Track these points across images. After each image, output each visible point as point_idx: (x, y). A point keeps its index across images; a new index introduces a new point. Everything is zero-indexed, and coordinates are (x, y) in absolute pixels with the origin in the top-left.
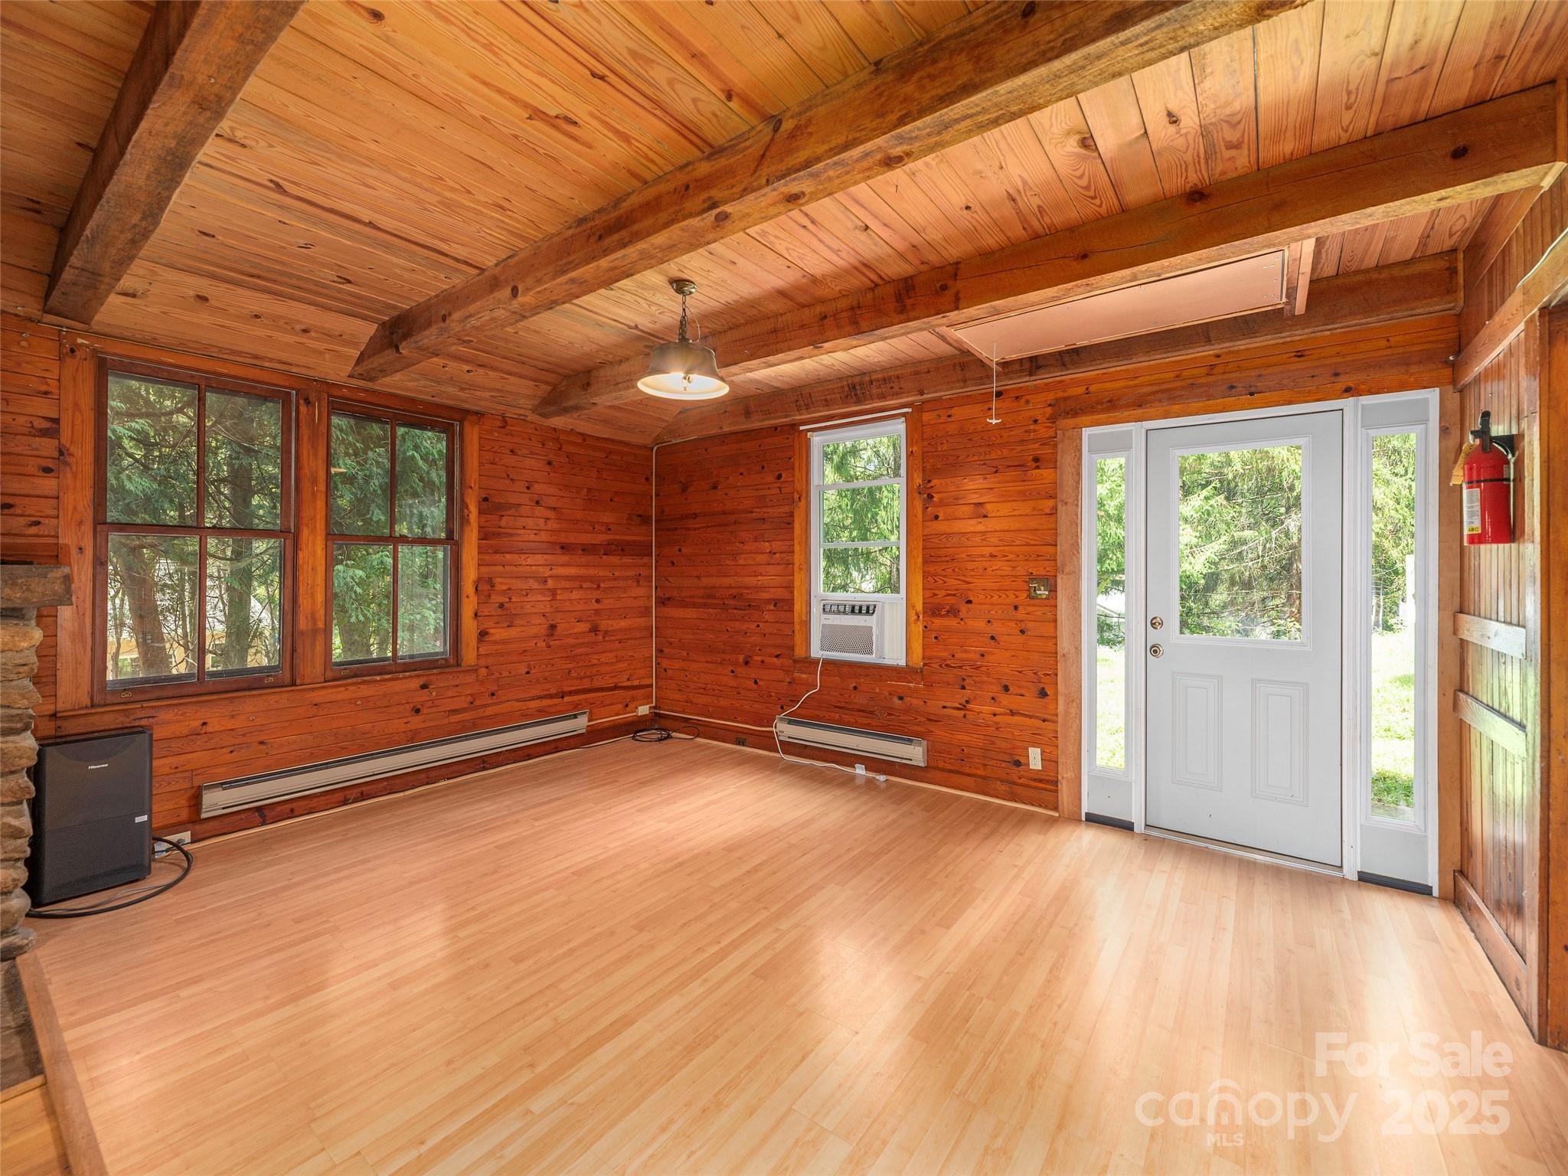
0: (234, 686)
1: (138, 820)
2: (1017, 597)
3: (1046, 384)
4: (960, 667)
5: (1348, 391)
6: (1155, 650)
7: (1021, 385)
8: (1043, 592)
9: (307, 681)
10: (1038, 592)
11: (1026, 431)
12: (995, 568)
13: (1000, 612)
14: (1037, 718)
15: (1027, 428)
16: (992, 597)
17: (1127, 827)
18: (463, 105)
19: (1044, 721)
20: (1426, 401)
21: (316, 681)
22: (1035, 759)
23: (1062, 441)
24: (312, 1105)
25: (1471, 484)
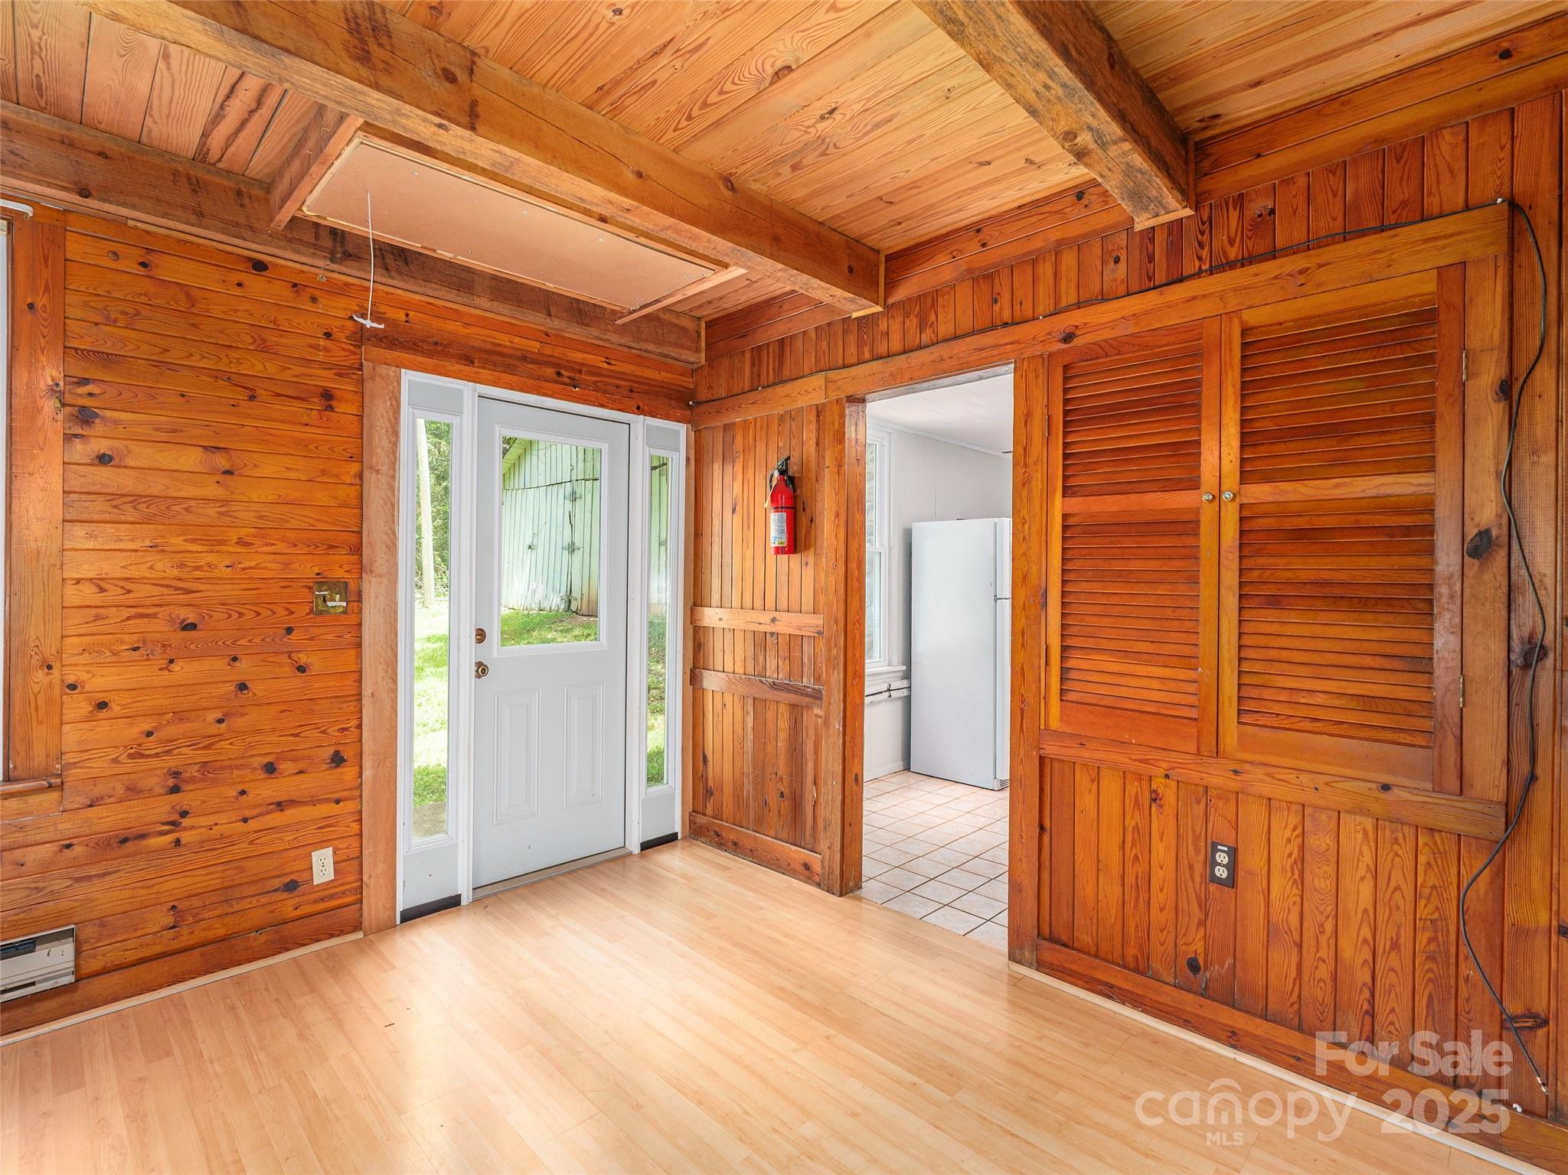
2: (292, 613)
3: (346, 284)
4: (167, 753)
5: (639, 410)
6: (481, 669)
7: (305, 268)
8: (337, 603)
10: (330, 604)
11: (311, 346)
12: (247, 564)
13: (257, 640)
14: (327, 801)
15: (313, 341)
16: (241, 615)
17: (452, 903)
19: (337, 802)
20: (678, 432)
22: (323, 866)
23: (372, 378)
25: (777, 509)
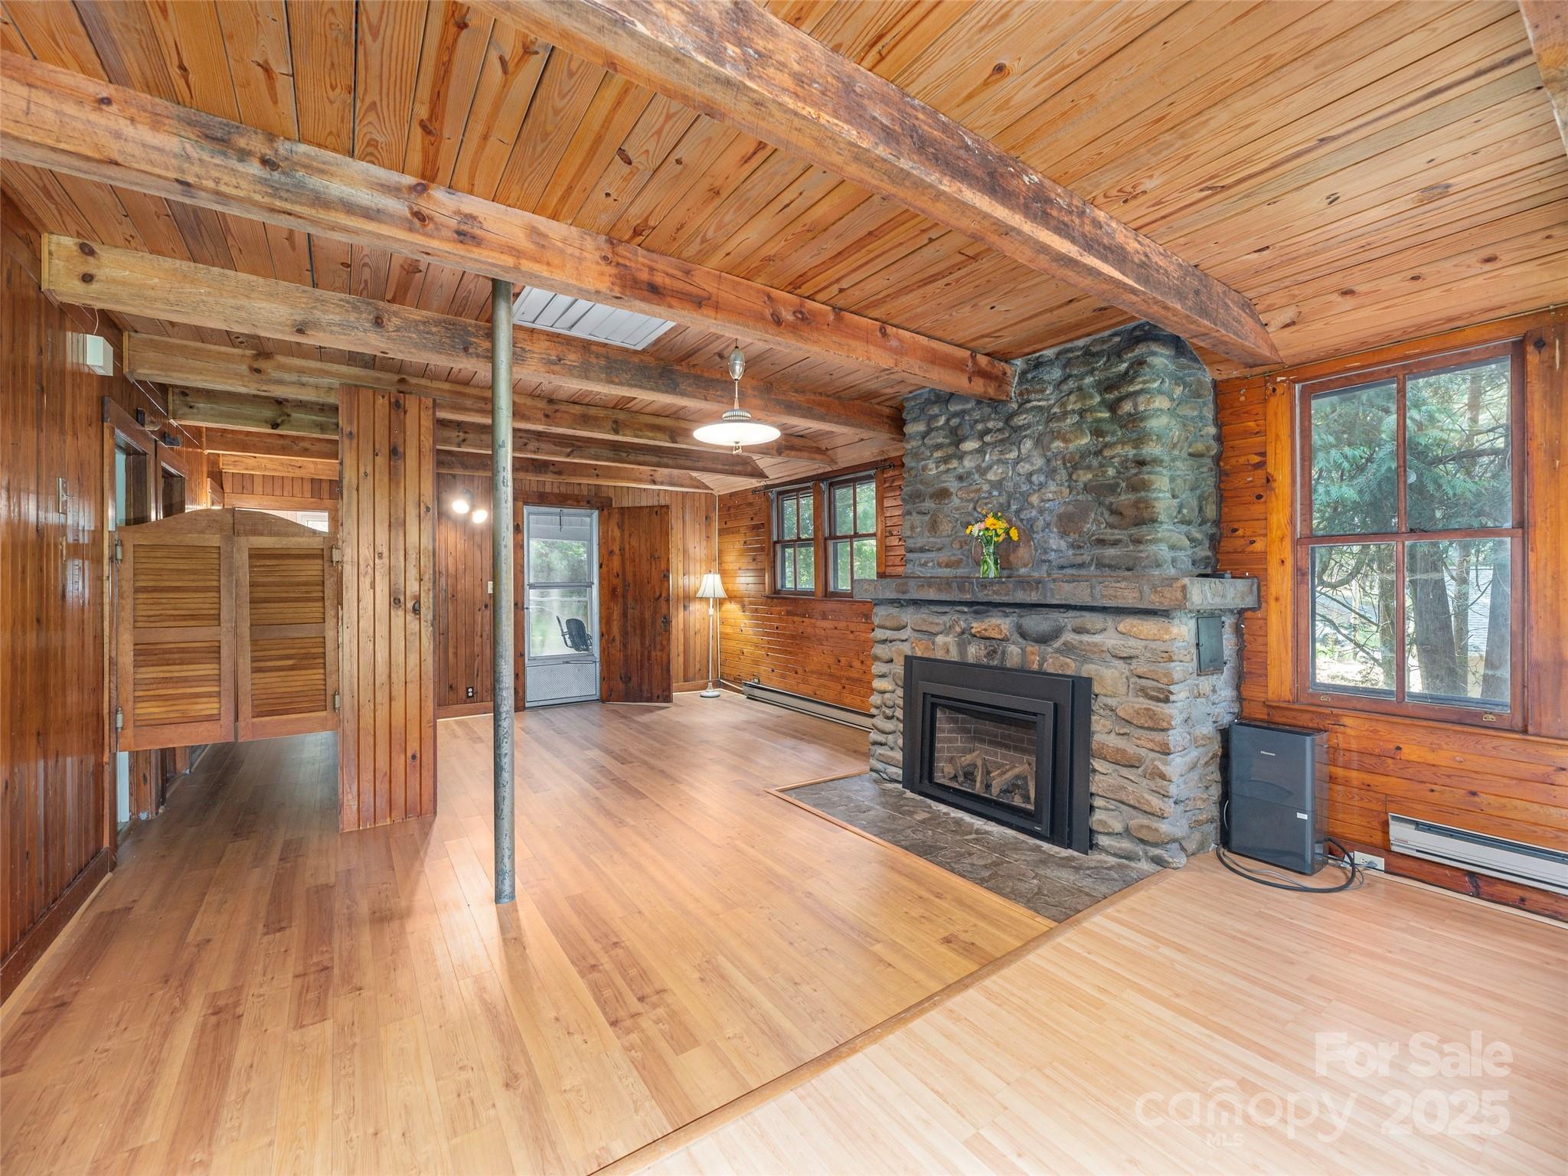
0: (1441, 716)
1: (1300, 815)
9: (1544, 732)
18: (1134, 15)
21: (1562, 735)
24: (1055, 1064)
